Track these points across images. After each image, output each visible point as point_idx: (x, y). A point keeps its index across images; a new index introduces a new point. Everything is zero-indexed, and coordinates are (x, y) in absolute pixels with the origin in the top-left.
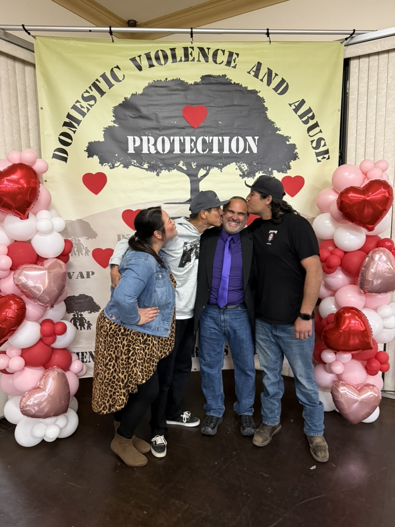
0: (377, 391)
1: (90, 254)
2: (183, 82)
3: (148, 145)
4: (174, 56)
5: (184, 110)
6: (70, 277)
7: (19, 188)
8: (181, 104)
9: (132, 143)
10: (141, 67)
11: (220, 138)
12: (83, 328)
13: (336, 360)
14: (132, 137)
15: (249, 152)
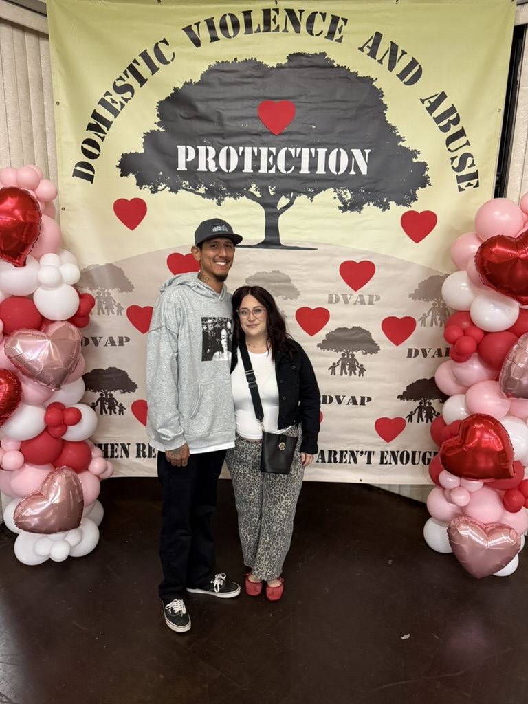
0: (515, 536)
1: (124, 312)
2: (260, 64)
3: (207, 159)
4: (248, 24)
5: (261, 108)
6: (96, 344)
7: (13, 222)
8: (257, 98)
9: (183, 155)
10: (199, 41)
11: (313, 150)
12: (113, 412)
13: (460, 486)
14: (184, 147)
15: (355, 173)
